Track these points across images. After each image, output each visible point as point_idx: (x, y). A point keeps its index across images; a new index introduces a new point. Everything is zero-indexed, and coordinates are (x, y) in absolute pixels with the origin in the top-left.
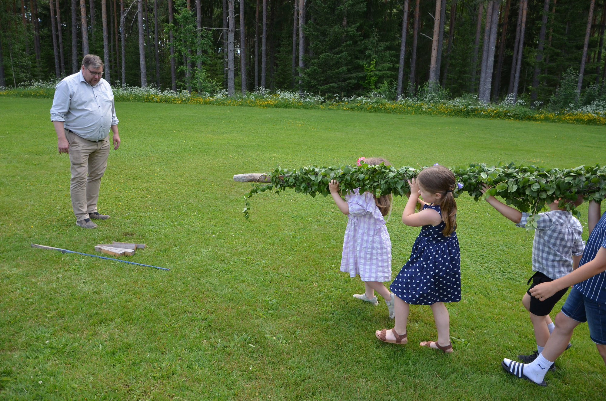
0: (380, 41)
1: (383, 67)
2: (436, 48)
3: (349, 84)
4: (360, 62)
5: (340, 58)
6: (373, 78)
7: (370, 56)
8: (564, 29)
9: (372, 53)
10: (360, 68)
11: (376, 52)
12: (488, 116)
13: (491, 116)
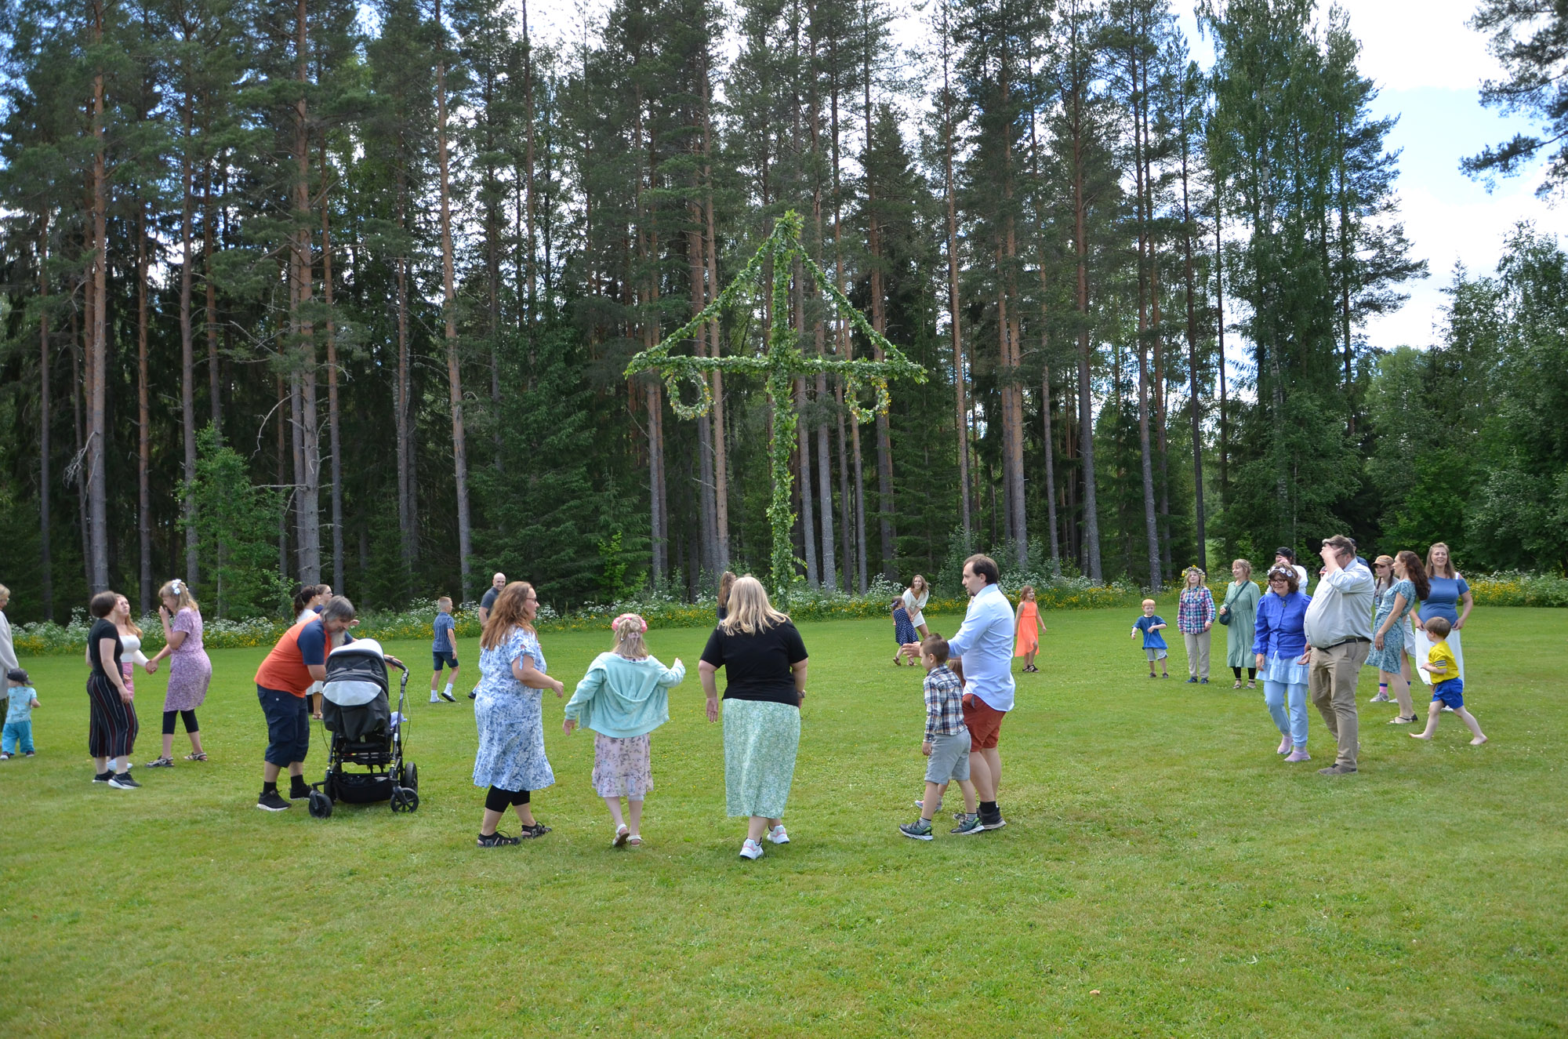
0: (621, 495)
1: (634, 544)
2: (725, 503)
3: (578, 580)
4: (593, 538)
5: (561, 533)
6: (623, 566)
7: (606, 526)
8: (923, 457)
9: (610, 520)
10: (594, 549)
11: (616, 518)
12: (853, 615)
13: (858, 616)
